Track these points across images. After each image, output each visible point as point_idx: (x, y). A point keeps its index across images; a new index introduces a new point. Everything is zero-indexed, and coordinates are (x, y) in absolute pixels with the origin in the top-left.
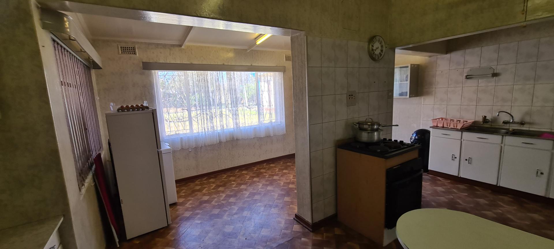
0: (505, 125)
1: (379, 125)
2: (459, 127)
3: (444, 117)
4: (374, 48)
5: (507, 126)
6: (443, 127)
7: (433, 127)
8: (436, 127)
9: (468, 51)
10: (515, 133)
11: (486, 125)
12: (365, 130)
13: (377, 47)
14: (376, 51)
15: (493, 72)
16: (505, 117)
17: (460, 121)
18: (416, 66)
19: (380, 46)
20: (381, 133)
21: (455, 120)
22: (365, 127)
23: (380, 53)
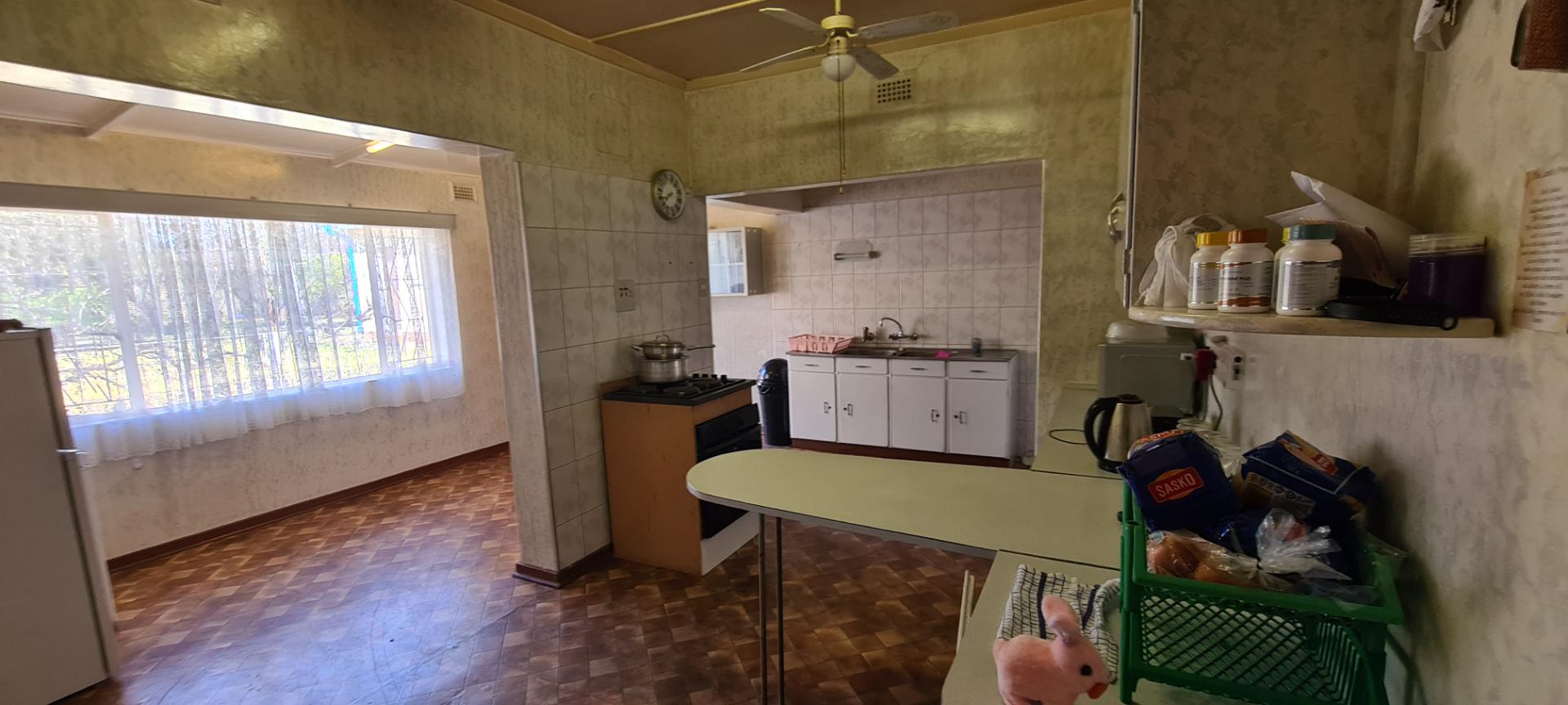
0: (895, 342)
1: (681, 346)
2: (830, 350)
3: (809, 333)
4: (664, 195)
5: (896, 344)
6: (807, 351)
7: (791, 353)
8: (796, 353)
9: (834, 209)
10: (906, 354)
11: (871, 344)
12: (656, 358)
13: (669, 192)
14: (667, 199)
15: (870, 250)
16: (893, 330)
17: (833, 338)
18: (755, 231)
19: (674, 191)
20: (686, 360)
21: (827, 337)
22: (657, 351)
23: (676, 205)
